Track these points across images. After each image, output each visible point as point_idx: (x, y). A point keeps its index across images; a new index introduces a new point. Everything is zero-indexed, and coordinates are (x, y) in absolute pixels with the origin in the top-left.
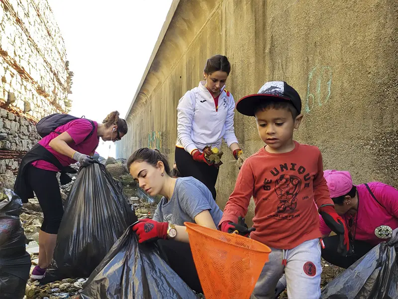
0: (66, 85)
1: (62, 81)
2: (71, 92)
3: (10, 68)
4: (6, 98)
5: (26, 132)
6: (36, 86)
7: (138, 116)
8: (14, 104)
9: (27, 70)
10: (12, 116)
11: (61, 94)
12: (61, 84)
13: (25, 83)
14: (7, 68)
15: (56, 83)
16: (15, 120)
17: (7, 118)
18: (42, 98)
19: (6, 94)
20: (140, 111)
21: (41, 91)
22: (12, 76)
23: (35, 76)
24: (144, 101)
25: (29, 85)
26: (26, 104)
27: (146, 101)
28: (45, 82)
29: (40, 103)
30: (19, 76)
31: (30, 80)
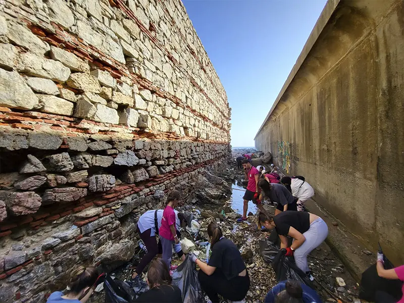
0: (228, 116)
1: (226, 115)
2: (230, 119)
3: (198, 118)
4: (196, 136)
5: (208, 150)
6: (212, 122)
7: (269, 128)
8: (201, 137)
9: (207, 116)
10: (200, 144)
11: (225, 123)
12: (225, 116)
13: (206, 123)
14: (196, 119)
15: (223, 117)
16: (202, 146)
17: (197, 146)
18: (216, 128)
19: (196, 133)
20: (270, 125)
21: (215, 124)
22: (199, 122)
23: (211, 118)
24: (274, 119)
25: (208, 124)
26: (207, 135)
27: (275, 119)
28: (217, 119)
29: (214, 132)
30: (202, 121)
31: (209, 121)
